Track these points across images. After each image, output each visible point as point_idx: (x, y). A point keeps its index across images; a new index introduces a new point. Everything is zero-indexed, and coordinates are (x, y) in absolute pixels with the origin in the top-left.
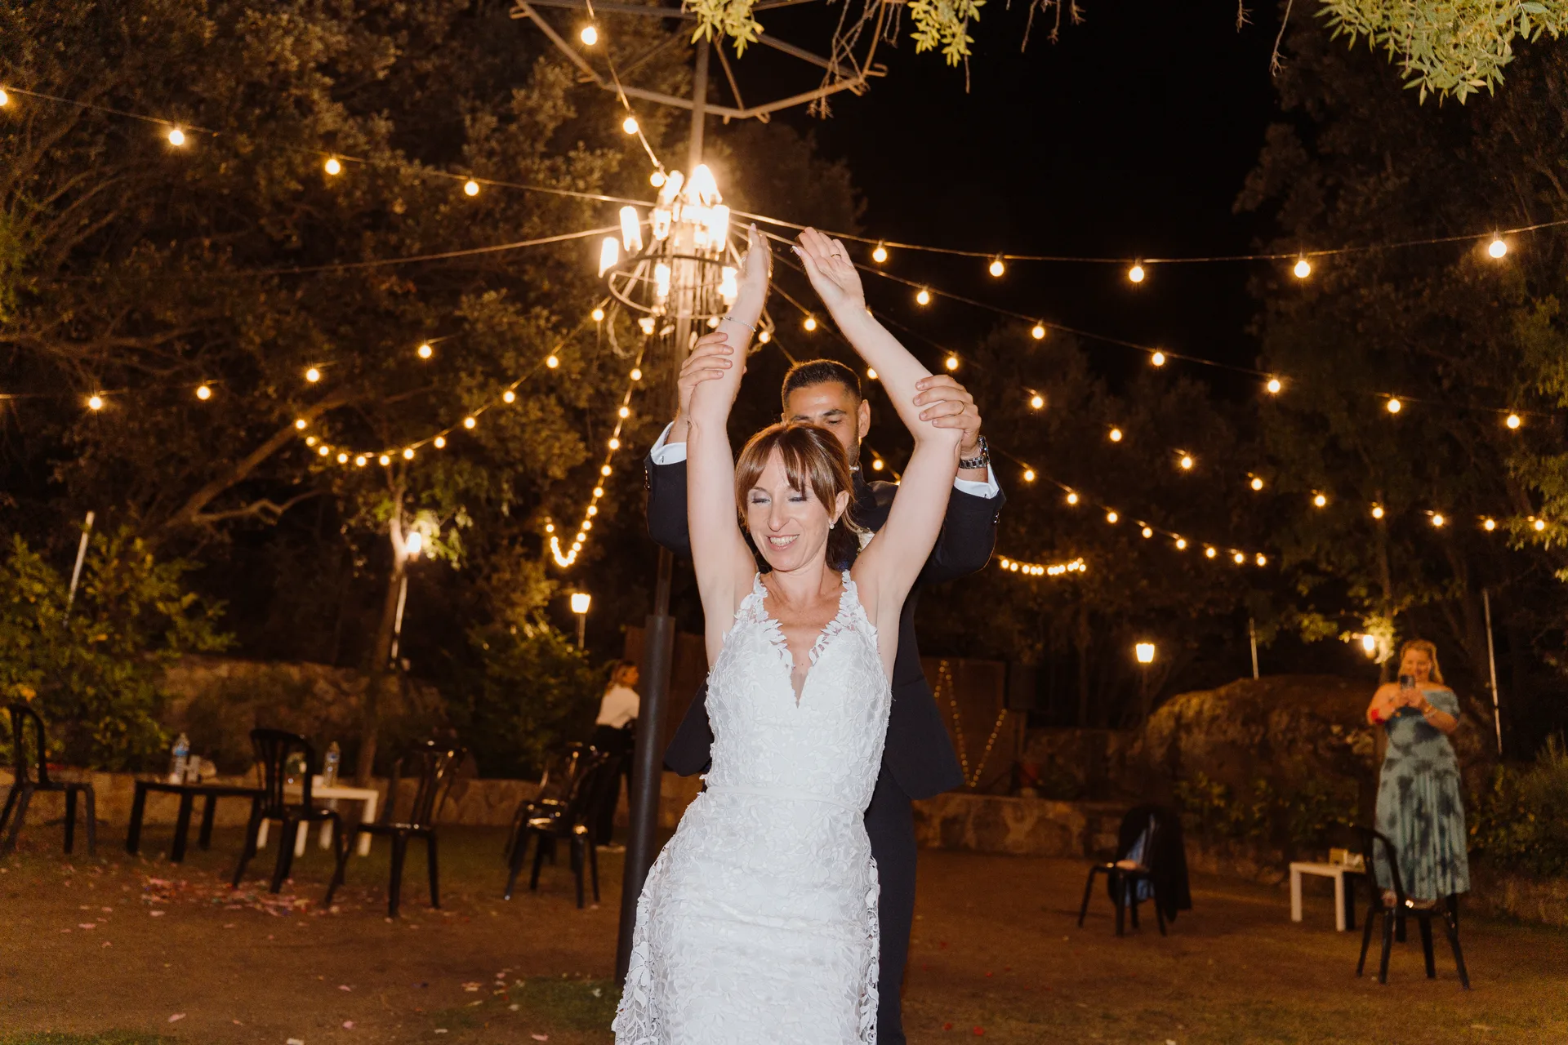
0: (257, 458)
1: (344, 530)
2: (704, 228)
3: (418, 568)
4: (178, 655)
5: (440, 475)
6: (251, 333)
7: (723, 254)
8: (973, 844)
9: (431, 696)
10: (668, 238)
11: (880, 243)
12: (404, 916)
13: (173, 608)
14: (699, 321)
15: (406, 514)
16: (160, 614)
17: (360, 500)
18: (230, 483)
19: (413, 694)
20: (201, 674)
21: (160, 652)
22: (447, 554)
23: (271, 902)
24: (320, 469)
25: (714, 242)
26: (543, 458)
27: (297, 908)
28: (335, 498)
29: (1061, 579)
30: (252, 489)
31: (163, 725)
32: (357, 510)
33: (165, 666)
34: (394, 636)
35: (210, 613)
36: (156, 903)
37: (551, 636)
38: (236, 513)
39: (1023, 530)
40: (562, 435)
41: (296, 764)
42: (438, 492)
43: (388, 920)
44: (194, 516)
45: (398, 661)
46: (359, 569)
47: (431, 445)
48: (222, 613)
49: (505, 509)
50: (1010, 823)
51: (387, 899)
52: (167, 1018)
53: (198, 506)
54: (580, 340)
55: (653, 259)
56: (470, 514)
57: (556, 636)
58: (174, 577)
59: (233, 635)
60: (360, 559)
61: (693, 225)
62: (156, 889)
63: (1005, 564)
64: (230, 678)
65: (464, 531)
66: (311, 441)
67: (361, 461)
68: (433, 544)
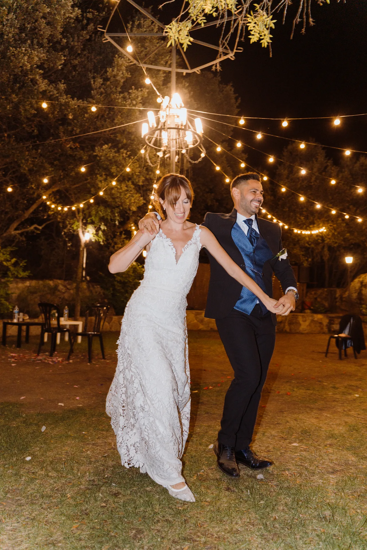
0: (31, 210)
1: (63, 234)
2: (178, 117)
3: (89, 245)
4: (12, 279)
5: (94, 212)
6: (24, 166)
7: (185, 126)
8: (288, 330)
9: (98, 289)
10: (165, 121)
11: (242, 117)
12: (94, 362)
13: (9, 264)
14: (179, 151)
15: (84, 227)
16: (5, 266)
17: (67, 222)
18: (23, 220)
19: (91, 288)
20: (20, 285)
21: (6, 279)
22: (99, 240)
23: (50, 360)
24: (52, 212)
25: (182, 122)
26: (128, 204)
27: (59, 361)
28: (59, 222)
29: (317, 235)
30: (31, 221)
31: (10, 303)
32: (66, 226)
33: (8, 283)
34: (83, 269)
35: (21, 264)
36: (13, 361)
37: (137, 266)
38: (26, 230)
39: (302, 218)
40: (134, 195)
41: (54, 314)
42: (93, 218)
43: (89, 364)
44: (12, 232)
45: (85, 277)
46: (69, 247)
47: (89, 202)
48: (25, 264)
49: (117, 223)
50: (301, 322)
51: (88, 357)
52: (20, 398)
53: (13, 229)
54: (138, 160)
55: (161, 130)
56: (105, 225)
57: (138, 266)
58: (8, 253)
59: (29, 272)
60: (69, 243)
61: (174, 116)
62: (13, 357)
63: (296, 231)
64: (30, 286)
65: (104, 231)
66: (48, 203)
67: (66, 209)
68: (94, 236)
